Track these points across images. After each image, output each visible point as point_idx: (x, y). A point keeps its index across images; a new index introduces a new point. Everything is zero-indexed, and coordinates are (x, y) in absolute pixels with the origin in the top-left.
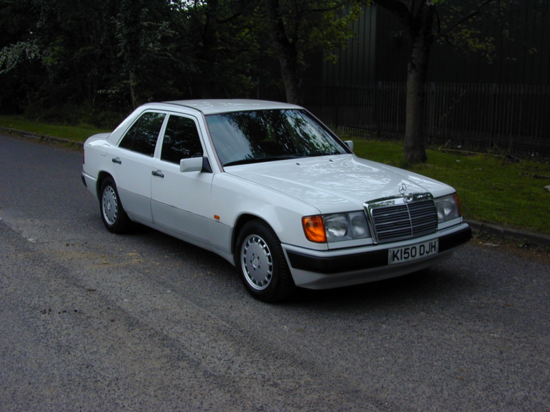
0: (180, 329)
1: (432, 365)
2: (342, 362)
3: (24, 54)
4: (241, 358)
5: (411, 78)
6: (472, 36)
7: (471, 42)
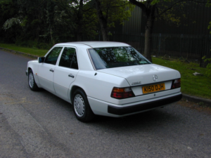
0: (25, 131)
1: (117, 152)
2: (81, 149)
3: (14, 22)
4: (42, 146)
5: (147, 31)
6: (172, 16)
7: (171, 19)
